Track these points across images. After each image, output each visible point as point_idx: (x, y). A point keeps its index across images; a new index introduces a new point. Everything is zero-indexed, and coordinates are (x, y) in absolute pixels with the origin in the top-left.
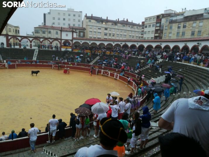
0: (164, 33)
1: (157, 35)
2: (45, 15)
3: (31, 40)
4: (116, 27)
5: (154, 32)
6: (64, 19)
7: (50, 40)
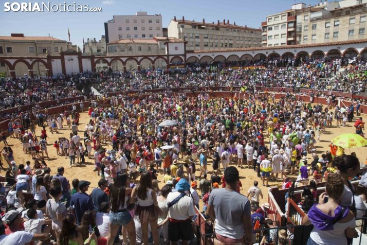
0: (304, 36)
1: (291, 39)
2: (106, 25)
3: (124, 61)
4: (219, 33)
5: (286, 35)
6: (136, 28)
7: (151, 58)
